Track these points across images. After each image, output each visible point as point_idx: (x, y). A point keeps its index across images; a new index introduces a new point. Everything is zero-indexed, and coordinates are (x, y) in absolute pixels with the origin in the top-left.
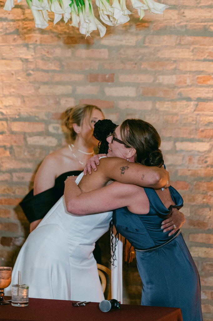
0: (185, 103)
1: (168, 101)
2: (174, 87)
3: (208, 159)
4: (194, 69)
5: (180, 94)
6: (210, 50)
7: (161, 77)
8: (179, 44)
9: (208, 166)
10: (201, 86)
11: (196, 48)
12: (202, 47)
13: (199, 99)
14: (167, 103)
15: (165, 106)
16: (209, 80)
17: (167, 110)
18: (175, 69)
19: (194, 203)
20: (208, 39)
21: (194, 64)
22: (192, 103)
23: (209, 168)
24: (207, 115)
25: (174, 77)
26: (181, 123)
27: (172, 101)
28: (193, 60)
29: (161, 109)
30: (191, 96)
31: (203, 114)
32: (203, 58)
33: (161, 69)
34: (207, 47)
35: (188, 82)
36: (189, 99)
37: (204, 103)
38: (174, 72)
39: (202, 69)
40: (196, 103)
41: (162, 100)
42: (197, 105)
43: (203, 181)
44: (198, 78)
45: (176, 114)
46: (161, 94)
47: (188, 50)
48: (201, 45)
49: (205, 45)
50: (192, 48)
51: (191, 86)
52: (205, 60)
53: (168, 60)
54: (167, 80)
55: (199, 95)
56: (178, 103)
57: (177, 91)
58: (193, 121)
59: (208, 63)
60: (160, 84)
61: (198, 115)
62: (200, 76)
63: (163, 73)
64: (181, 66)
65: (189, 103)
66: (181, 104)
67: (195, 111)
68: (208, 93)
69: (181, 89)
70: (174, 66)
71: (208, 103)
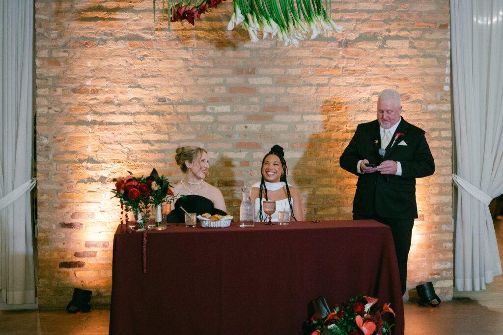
0: (308, 87)
1: (296, 87)
2: (300, 77)
3: (327, 126)
4: (313, 64)
5: (304, 81)
6: (324, 51)
7: (290, 70)
8: (302, 47)
9: (327, 131)
10: (319, 76)
11: (314, 49)
12: (319, 48)
13: (318, 85)
14: (295, 88)
15: (294, 90)
16: (324, 71)
17: (296, 93)
18: (300, 64)
19: (319, 157)
20: (322, 42)
21: (314, 60)
22: (314, 87)
23: (327, 133)
24: (324, 96)
25: (299, 69)
26: (306, 102)
27: (299, 86)
28: (313, 58)
29: (291, 92)
30: (312, 83)
31: (322, 95)
32: (319, 56)
33: (289, 64)
34: (322, 48)
35: (310, 73)
36: (311, 85)
37: (322, 88)
38: (299, 66)
39: (319, 64)
40: (316, 87)
41: (291, 86)
42: (317, 89)
43: (324, 141)
44: (316, 70)
45: (302, 96)
46: (290, 82)
47: (309, 51)
48: (318, 47)
49: (321, 47)
50: (311, 49)
51: (312, 76)
52: (321, 57)
53: (295, 57)
54: (294, 72)
55: (318, 82)
56: (303, 88)
57: (302, 79)
58: (315, 100)
59: (324, 59)
60: (289, 75)
61: (318, 96)
62: (318, 69)
63: (291, 67)
64: (304, 62)
65: (311, 88)
66: (304, 89)
67: (315, 93)
68: (324, 80)
69: (305, 78)
70: (299, 62)
71: (325, 87)
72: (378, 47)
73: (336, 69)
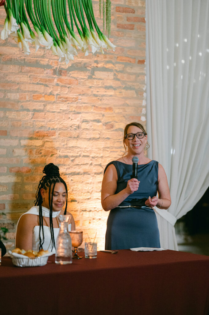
0: (26, 113)
1: (15, 111)
2: (18, 102)
3: (42, 151)
4: (31, 89)
5: (22, 106)
6: (41, 77)
7: (9, 94)
8: (21, 72)
9: (42, 156)
10: (35, 102)
11: (31, 75)
12: (36, 74)
13: (35, 110)
14: (14, 112)
15: (13, 114)
16: (41, 97)
17: (14, 117)
18: (18, 89)
19: (35, 182)
20: (39, 69)
21: (31, 86)
22: (30, 113)
23: (43, 158)
24: (40, 121)
25: (18, 94)
26: (23, 127)
27: (17, 111)
28: (30, 83)
29: (10, 117)
30: (29, 108)
31: (37, 121)
32: (36, 82)
33: (9, 88)
34: (39, 75)
35: (27, 98)
36: (28, 110)
37: (38, 113)
38: (18, 90)
39: (36, 90)
40: (33, 113)
41: (10, 110)
42: (34, 114)
43: (40, 166)
44: (33, 95)
45: (20, 120)
46: (9, 106)
47: (27, 76)
48: (35, 73)
49: (38, 73)
50: (29, 75)
51: (29, 101)
52: (38, 84)
53: (14, 82)
54: (13, 96)
55: (34, 108)
56: (21, 112)
57: (20, 104)
58: (31, 125)
59: (39, 86)
60: (9, 99)
61: (34, 121)
62: (35, 94)
63: (10, 92)
64: (22, 87)
65: (29, 113)
67: (32, 118)
68: (40, 106)
69: (22, 103)
70: (17, 87)
71: (41, 113)
72: (88, 77)
73: (51, 96)
